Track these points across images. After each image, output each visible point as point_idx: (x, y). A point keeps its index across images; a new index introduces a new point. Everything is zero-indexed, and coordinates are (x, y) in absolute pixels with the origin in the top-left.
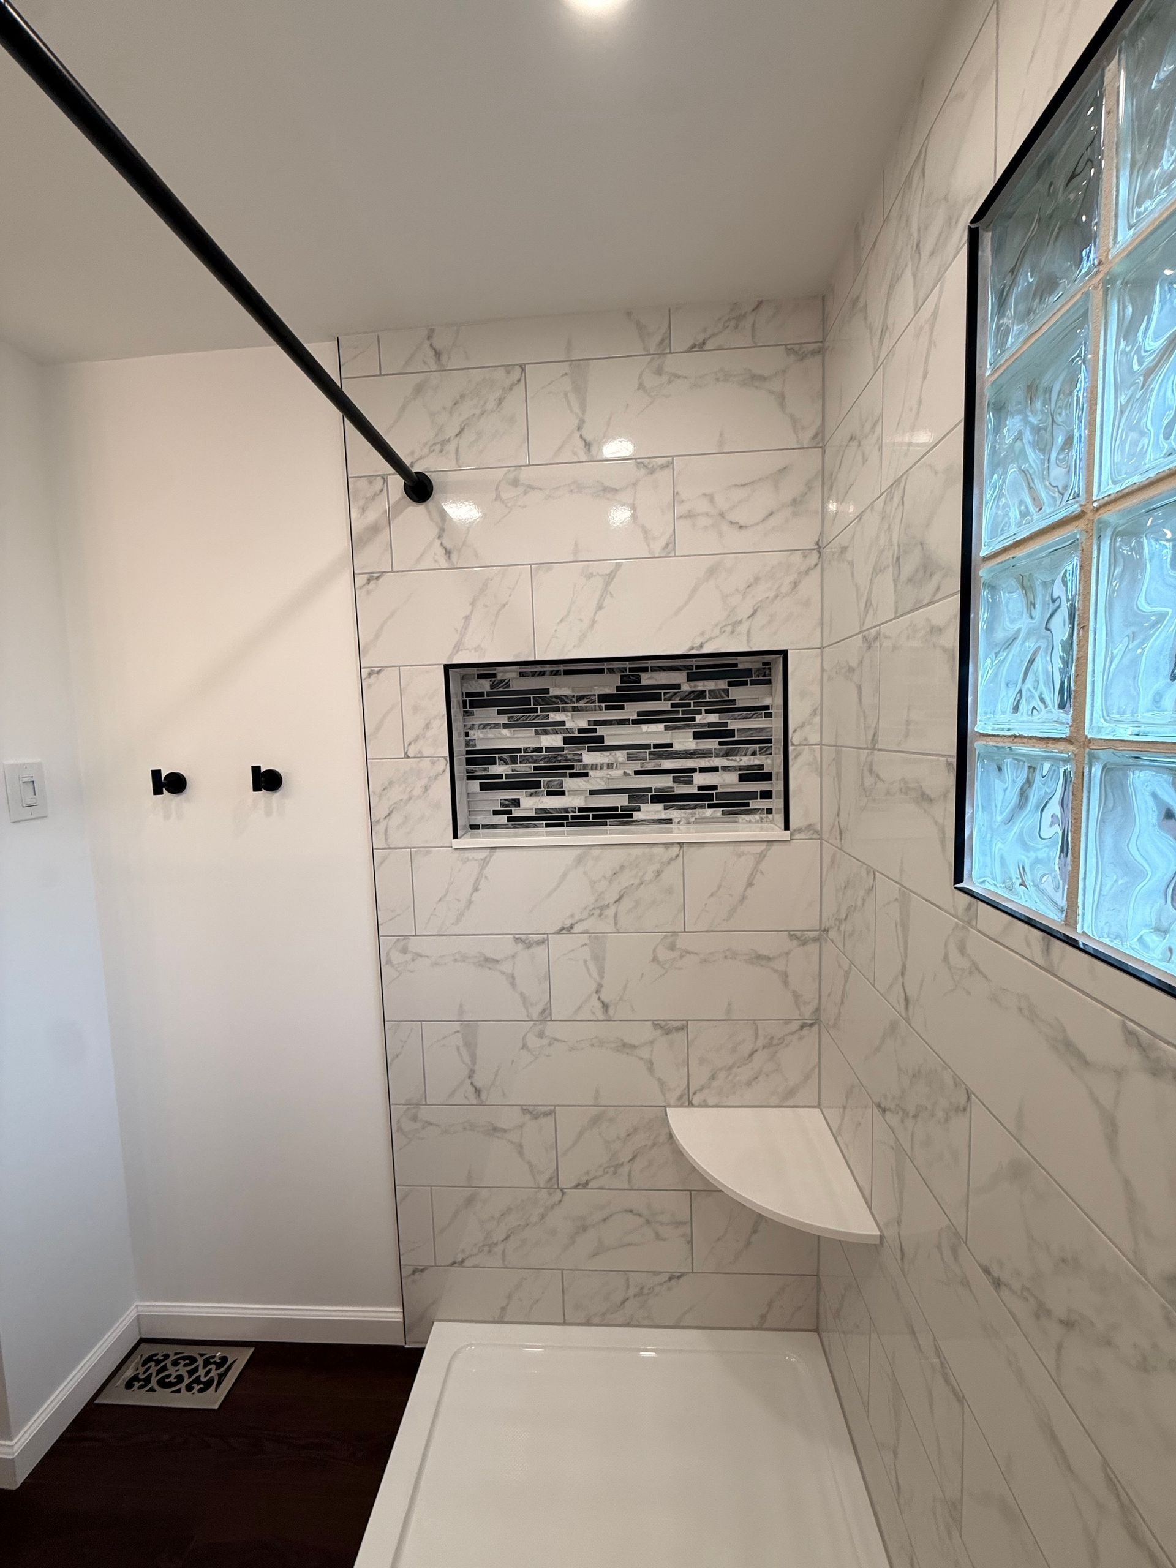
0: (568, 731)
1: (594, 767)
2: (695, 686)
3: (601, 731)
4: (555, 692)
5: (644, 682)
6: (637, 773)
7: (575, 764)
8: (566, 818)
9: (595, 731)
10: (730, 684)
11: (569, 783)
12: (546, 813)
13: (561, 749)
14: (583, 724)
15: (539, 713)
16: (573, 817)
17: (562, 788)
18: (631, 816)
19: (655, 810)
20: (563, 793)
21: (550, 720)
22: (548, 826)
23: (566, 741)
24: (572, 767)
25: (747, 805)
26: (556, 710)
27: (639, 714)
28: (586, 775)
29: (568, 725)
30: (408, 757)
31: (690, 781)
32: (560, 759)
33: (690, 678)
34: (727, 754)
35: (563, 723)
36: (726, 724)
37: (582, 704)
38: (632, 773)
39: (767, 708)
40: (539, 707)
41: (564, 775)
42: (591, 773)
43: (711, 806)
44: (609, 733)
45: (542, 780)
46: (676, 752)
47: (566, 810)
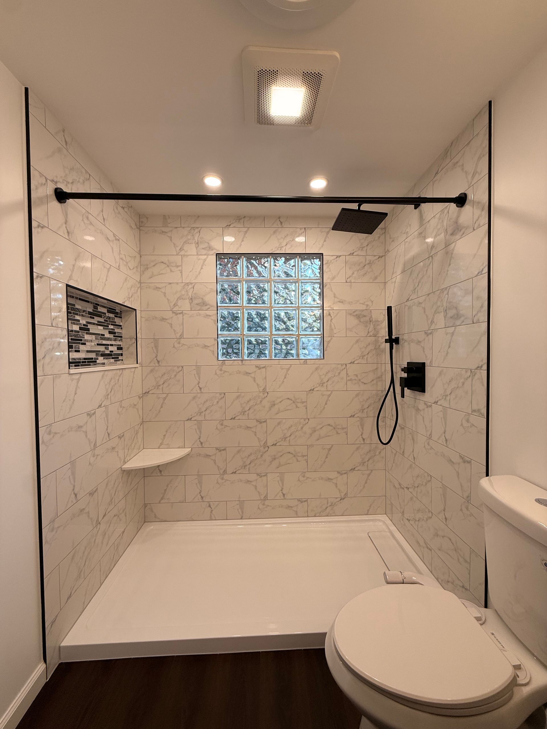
0: (80, 324)
1: (87, 341)
2: (109, 315)
3: (90, 326)
4: (77, 306)
5: (99, 310)
6: (98, 344)
7: (82, 339)
8: (80, 362)
9: (87, 326)
10: (115, 316)
11: (82, 347)
12: (75, 360)
13: (78, 332)
14: (85, 323)
15: (72, 315)
16: (83, 362)
17: (79, 349)
18: (96, 362)
19: (101, 360)
20: (79, 351)
21: (76, 318)
22: (75, 366)
23: (81, 328)
24: (81, 340)
25: (118, 358)
26: (77, 314)
27: (98, 322)
28: (85, 344)
29: (81, 322)
30: (53, 326)
31: (107, 349)
32: (78, 336)
33: (108, 312)
34: (115, 340)
35: (79, 321)
36: (114, 330)
37: (84, 314)
38: (96, 344)
39: (121, 326)
40: (72, 312)
41: (79, 343)
42: (87, 343)
43: (113, 358)
44: (91, 328)
45: (73, 345)
46: (105, 338)
47: (80, 359)
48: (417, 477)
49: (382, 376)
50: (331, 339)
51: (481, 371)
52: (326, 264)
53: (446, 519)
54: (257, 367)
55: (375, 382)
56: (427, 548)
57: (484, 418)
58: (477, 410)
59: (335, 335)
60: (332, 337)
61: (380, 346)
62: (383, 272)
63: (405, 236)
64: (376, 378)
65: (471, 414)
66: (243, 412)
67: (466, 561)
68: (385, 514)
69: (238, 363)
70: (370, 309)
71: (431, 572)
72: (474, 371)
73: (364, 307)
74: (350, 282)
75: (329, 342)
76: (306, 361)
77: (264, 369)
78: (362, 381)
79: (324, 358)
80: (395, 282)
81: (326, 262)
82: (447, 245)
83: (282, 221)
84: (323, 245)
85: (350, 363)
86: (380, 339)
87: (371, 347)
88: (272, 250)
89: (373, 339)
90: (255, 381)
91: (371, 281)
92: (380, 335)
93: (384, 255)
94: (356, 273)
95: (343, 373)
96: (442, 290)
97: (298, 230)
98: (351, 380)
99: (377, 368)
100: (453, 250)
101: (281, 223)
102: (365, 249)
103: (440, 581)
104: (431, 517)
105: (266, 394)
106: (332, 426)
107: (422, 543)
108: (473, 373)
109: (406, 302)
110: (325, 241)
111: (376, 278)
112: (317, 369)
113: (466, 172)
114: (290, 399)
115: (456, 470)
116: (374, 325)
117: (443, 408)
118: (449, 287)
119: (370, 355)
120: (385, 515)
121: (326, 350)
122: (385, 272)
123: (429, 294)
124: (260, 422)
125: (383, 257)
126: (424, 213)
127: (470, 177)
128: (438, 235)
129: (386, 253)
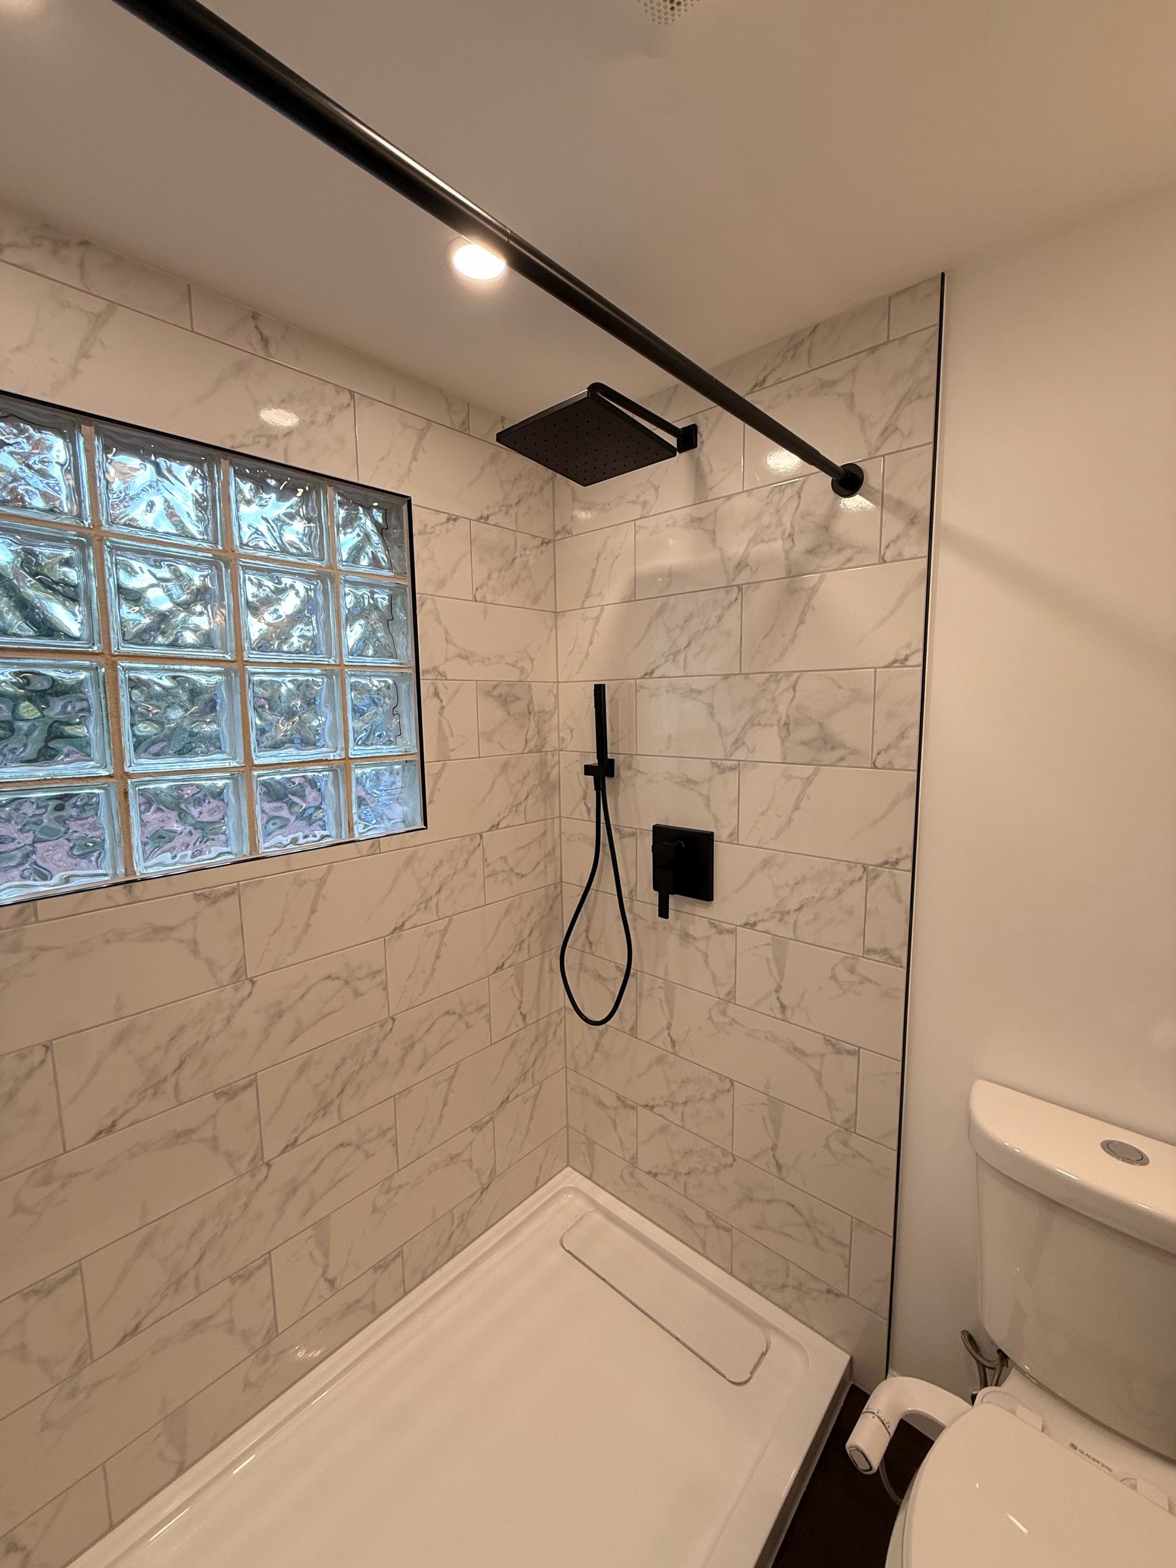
48: (683, 1082)
49: (554, 848)
50: (444, 766)
51: (895, 871)
52: (420, 533)
53: (779, 1166)
54: (198, 897)
55: (541, 867)
56: (718, 1227)
57: (901, 967)
58: (879, 950)
59: (453, 755)
60: (444, 759)
61: (549, 774)
62: (552, 584)
63: (636, 511)
64: (545, 857)
65: (863, 957)
66: (155, 1086)
67: (838, 1243)
68: (568, 1165)
69: (109, 898)
70: (528, 680)
71: (731, 1274)
72: (874, 870)
73: (514, 675)
74: (483, 601)
75: (438, 775)
76: (376, 844)
77: (233, 900)
78: (517, 870)
79: (425, 824)
80: (597, 619)
81: (421, 527)
82: (793, 573)
83: (266, 333)
84: (410, 470)
85: (490, 830)
86: (549, 756)
87: (531, 781)
88: (233, 437)
89: (536, 757)
90: (195, 952)
91: (528, 604)
92: (548, 748)
93: (552, 539)
94: (495, 575)
95: (476, 863)
96: (776, 677)
97: (329, 390)
98: (493, 874)
99: (544, 832)
100: (814, 590)
101: (265, 341)
102: (513, 512)
103: (757, 1287)
104: (731, 1165)
105: (248, 985)
106: (454, 1013)
107: (699, 1216)
108: (869, 873)
109: (643, 678)
110: (415, 459)
111: (537, 598)
112: (408, 862)
113: (862, 419)
114: (334, 976)
115: (812, 1068)
116: (538, 723)
117: (772, 939)
118: (797, 674)
119: (531, 801)
120: (569, 1169)
121: (431, 802)
122: (555, 585)
123: (726, 677)
124: (228, 1094)
125: (551, 545)
126: (711, 471)
127: (874, 433)
128: (763, 541)
129: (557, 533)
